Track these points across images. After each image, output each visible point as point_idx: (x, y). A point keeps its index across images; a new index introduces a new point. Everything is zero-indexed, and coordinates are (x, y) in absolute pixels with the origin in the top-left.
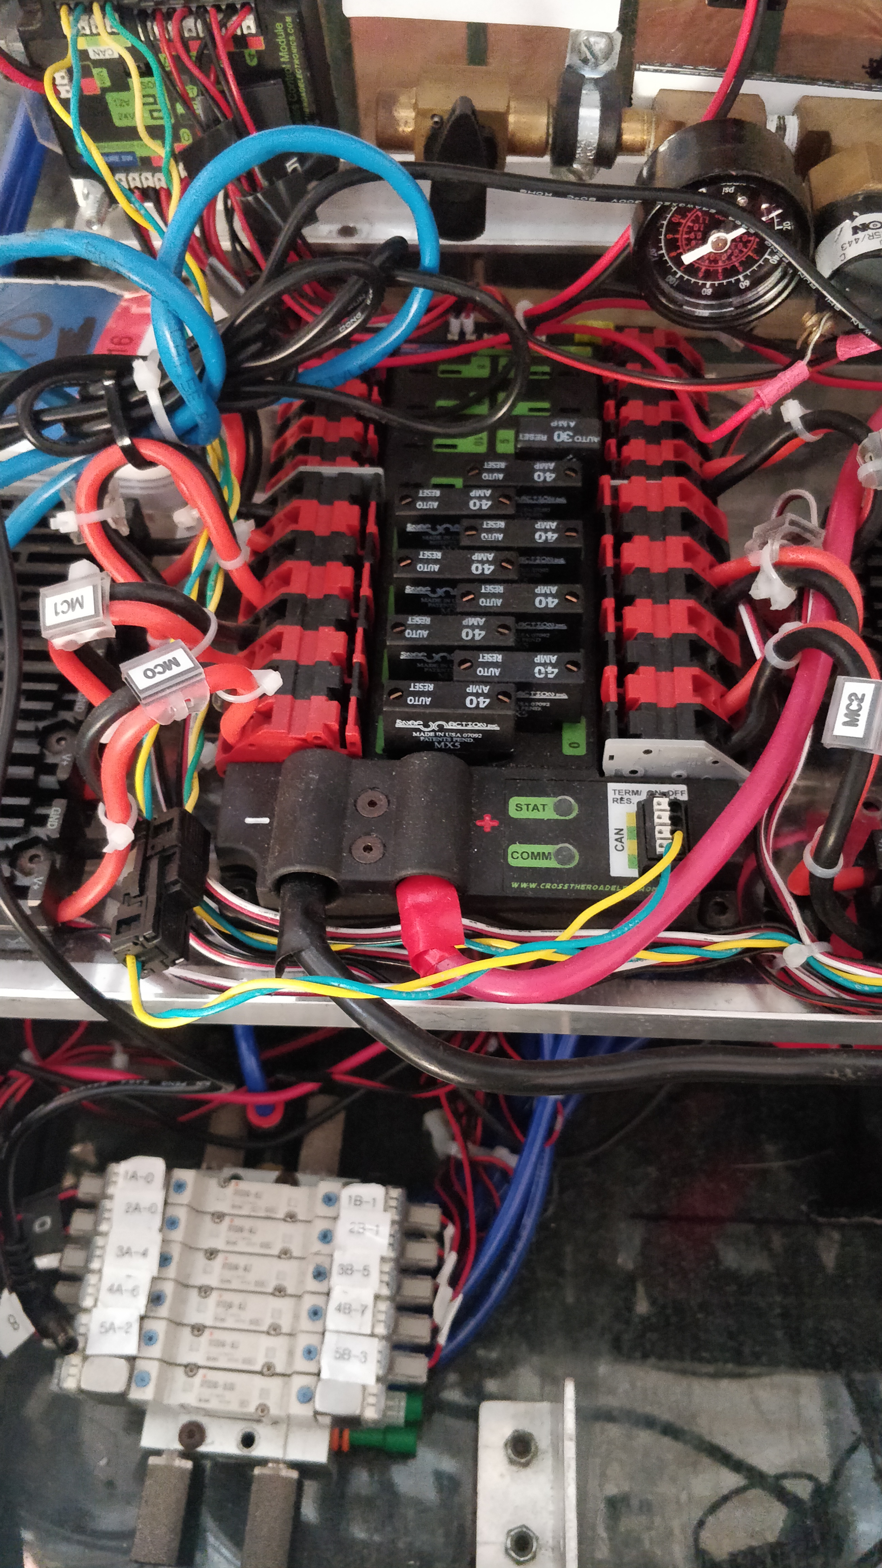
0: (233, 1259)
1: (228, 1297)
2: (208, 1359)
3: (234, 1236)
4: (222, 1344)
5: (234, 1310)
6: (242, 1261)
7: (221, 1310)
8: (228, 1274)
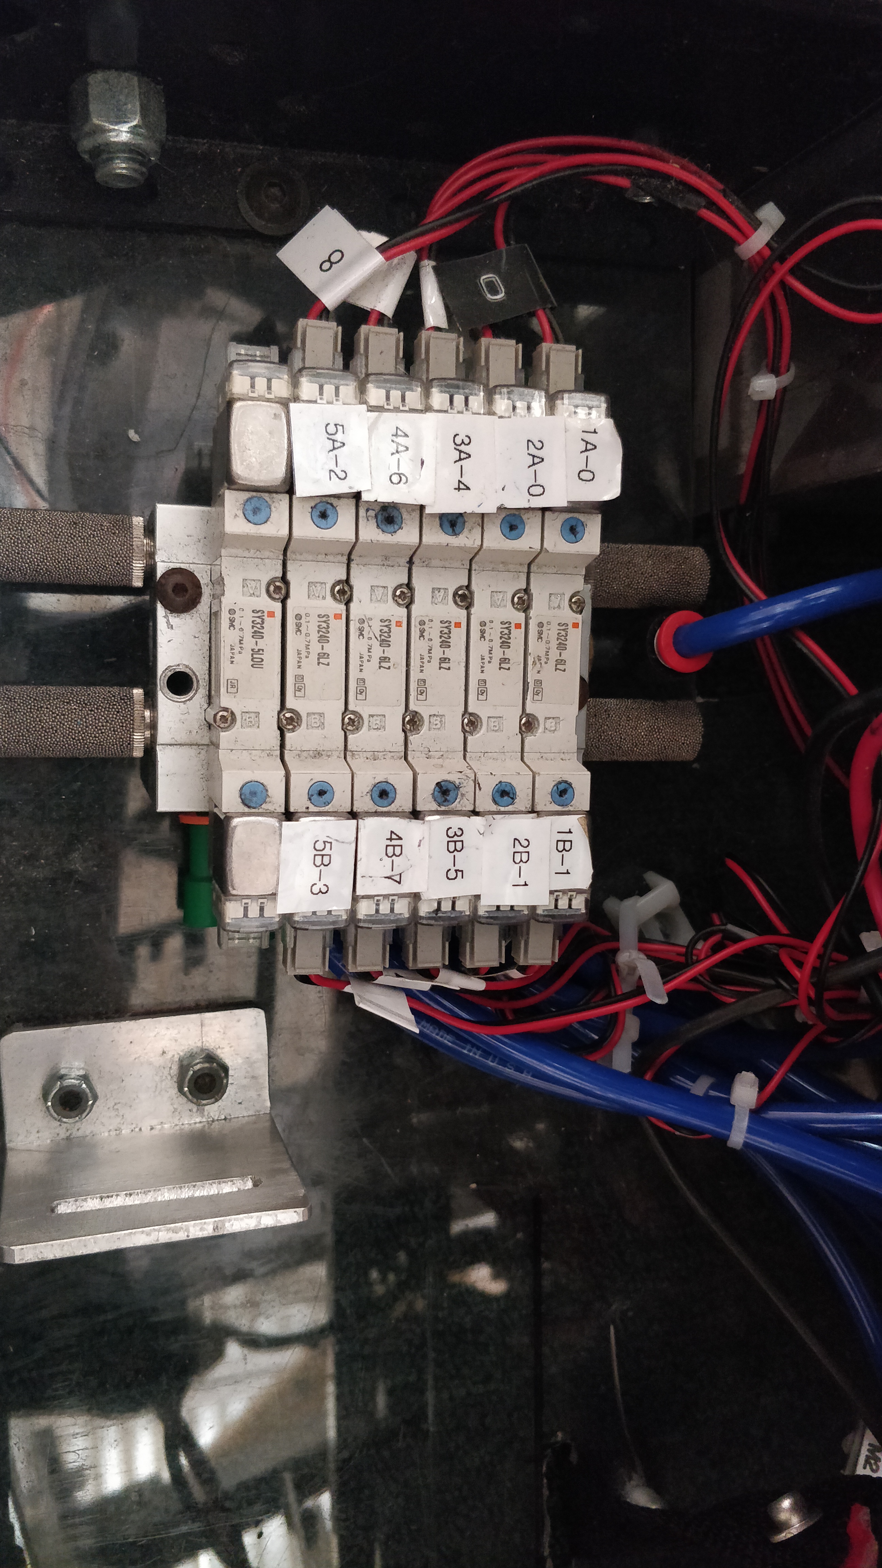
0: (458, 637)
1: (398, 636)
2: (298, 617)
3: (494, 633)
4: (323, 638)
5: (377, 651)
6: (456, 653)
7: (376, 626)
8: (434, 632)
